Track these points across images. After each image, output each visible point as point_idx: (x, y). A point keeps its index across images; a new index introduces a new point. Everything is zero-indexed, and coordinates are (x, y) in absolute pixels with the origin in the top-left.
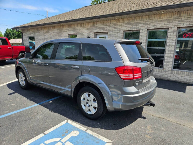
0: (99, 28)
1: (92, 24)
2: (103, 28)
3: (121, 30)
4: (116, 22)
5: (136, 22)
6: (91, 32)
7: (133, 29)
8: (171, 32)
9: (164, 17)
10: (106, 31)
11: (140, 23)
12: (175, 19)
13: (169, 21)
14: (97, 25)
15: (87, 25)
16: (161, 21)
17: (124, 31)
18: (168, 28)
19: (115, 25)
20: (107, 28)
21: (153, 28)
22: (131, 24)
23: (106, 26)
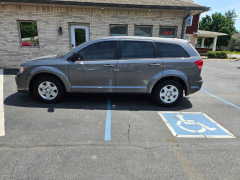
0: (75, 17)
1: (63, 11)
2: (82, 18)
3: (106, 23)
4: (100, 12)
5: (123, 16)
6: (63, 20)
7: (121, 24)
8: (155, 29)
9: (149, 15)
10: (86, 22)
11: (127, 17)
12: (157, 18)
13: (153, 19)
14: (72, 12)
15: (55, 10)
16: (147, 18)
17: (110, 24)
18: (152, 26)
19: (99, 16)
20: (88, 18)
21: (140, 24)
22: (117, 17)
23: (86, 16)
